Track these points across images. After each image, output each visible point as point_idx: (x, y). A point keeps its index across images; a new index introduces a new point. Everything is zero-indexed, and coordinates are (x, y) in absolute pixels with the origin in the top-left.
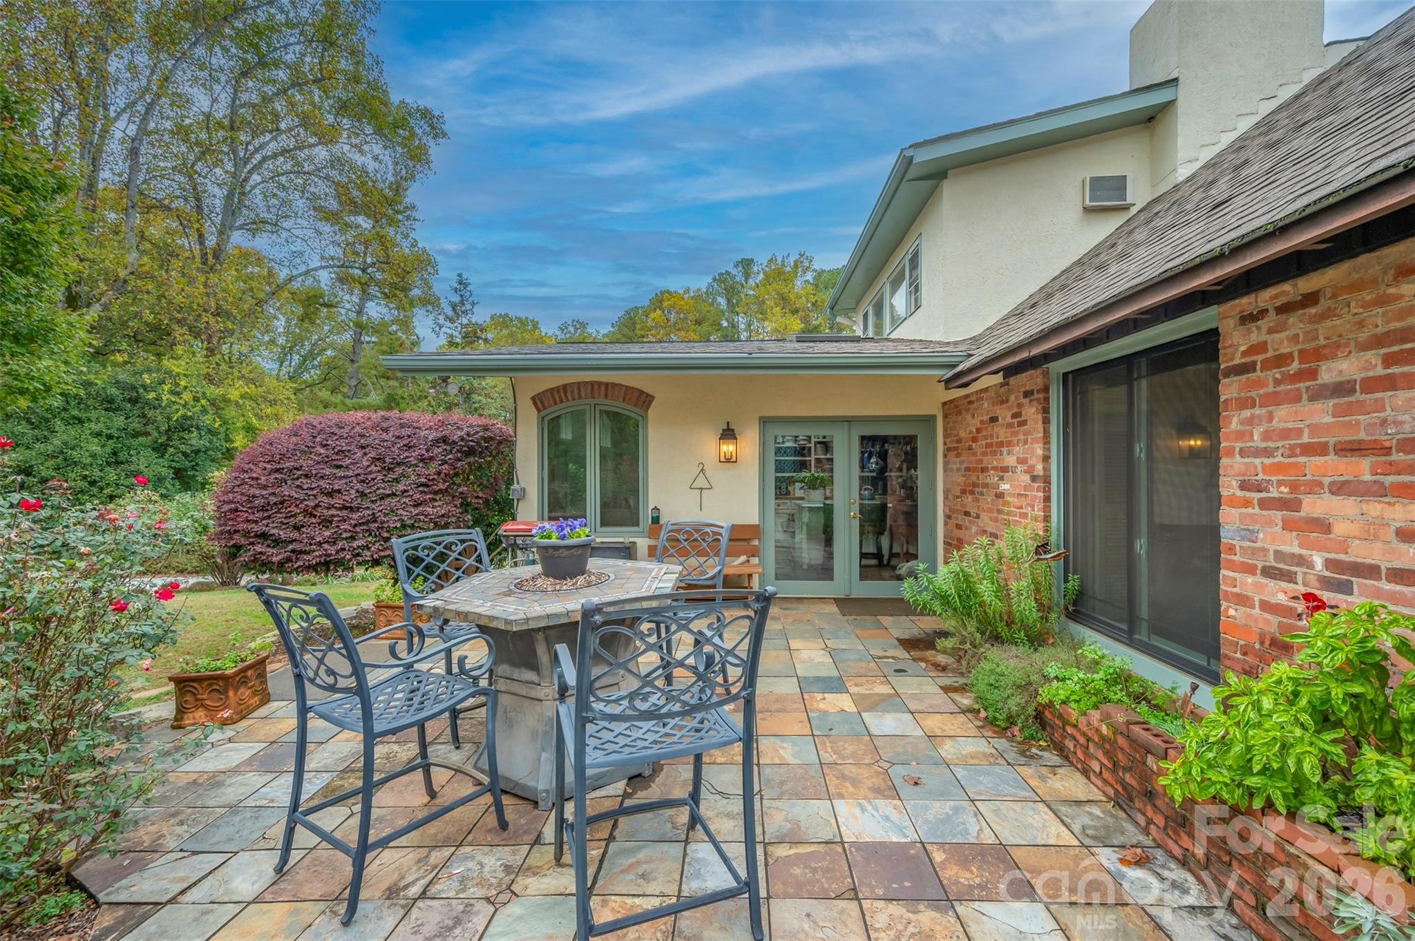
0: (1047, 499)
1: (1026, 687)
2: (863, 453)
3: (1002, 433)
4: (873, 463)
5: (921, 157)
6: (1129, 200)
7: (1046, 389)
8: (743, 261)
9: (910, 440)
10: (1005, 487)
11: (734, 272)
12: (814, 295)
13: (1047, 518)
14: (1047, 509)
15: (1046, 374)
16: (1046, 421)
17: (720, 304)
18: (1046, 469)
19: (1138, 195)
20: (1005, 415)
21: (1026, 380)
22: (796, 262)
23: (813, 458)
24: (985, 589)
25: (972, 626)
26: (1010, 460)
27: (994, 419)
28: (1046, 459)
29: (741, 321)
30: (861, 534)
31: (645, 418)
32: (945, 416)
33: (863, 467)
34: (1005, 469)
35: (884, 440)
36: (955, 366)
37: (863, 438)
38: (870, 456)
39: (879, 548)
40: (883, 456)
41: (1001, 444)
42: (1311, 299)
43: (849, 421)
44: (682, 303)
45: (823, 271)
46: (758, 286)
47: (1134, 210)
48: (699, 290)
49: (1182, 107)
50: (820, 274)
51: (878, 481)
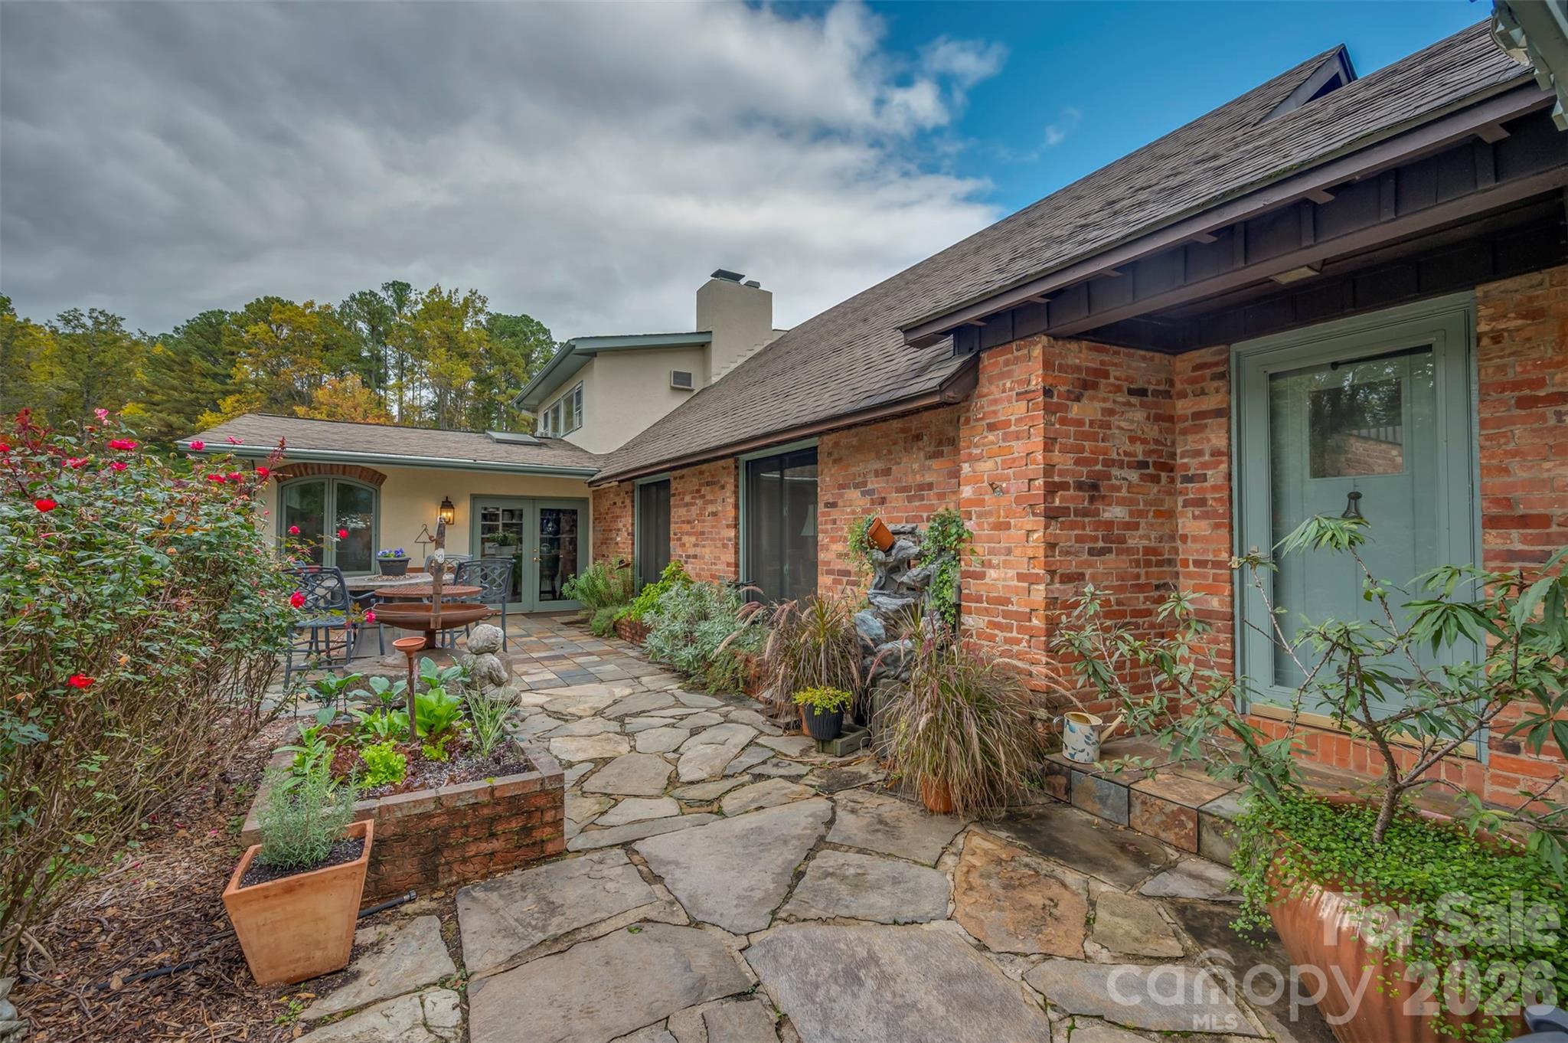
0: (633, 544)
1: (610, 617)
2: (542, 520)
3: (618, 512)
4: (550, 527)
5: (580, 346)
6: (692, 387)
7: (633, 492)
8: (394, 284)
9: (575, 512)
10: (619, 539)
11: (382, 294)
12: (488, 341)
13: (633, 553)
14: (633, 549)
15: (633, 484)
16: (633, 507)
17: (361, 330)
18: (633, 530)
19: (697, 385)
20: (619, 504)
21: (627, 486)
22: (466, 300)
23: (500, 523)
24: (600, 583)
25: (594, 601)
26: (620, 525)
27: (615, 504)
28: (633, 524)
29: (390, 354)
30: (541, 578)
31: (378, 492)
32: (594, 499)
33: (542, 530)
34: (619, 530)
35: (558, 511)
36: (593, 475)
37: (542, 510)
38: (548, 523)
39: (553, 588)
40: (557, 522)
41: (617, 517)
42: (682, 477)
43: (534, 499)
44: (302, 320)
45: (499, 315)
46: (415, 318)
47: (695, 392)
48: (328, 307)
49: (714, 346)
50: (494, 319)
51: (553, 541)
